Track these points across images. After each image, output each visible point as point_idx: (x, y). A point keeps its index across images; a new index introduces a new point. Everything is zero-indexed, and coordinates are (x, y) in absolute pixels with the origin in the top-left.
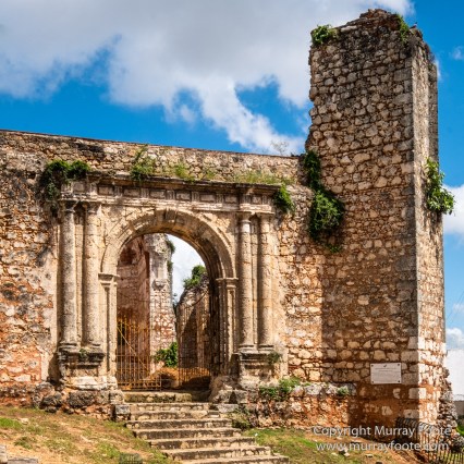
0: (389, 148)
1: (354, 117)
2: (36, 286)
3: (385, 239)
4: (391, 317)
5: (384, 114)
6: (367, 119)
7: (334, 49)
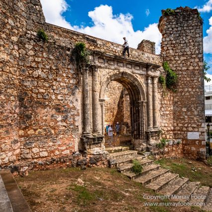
0: (194, 56)
1: (180, 44)
2: (71, 105)
3: (193, 88)
4: (195, 116)
5: (192, 44)
6: (185, 45)
7: (172, 18)
